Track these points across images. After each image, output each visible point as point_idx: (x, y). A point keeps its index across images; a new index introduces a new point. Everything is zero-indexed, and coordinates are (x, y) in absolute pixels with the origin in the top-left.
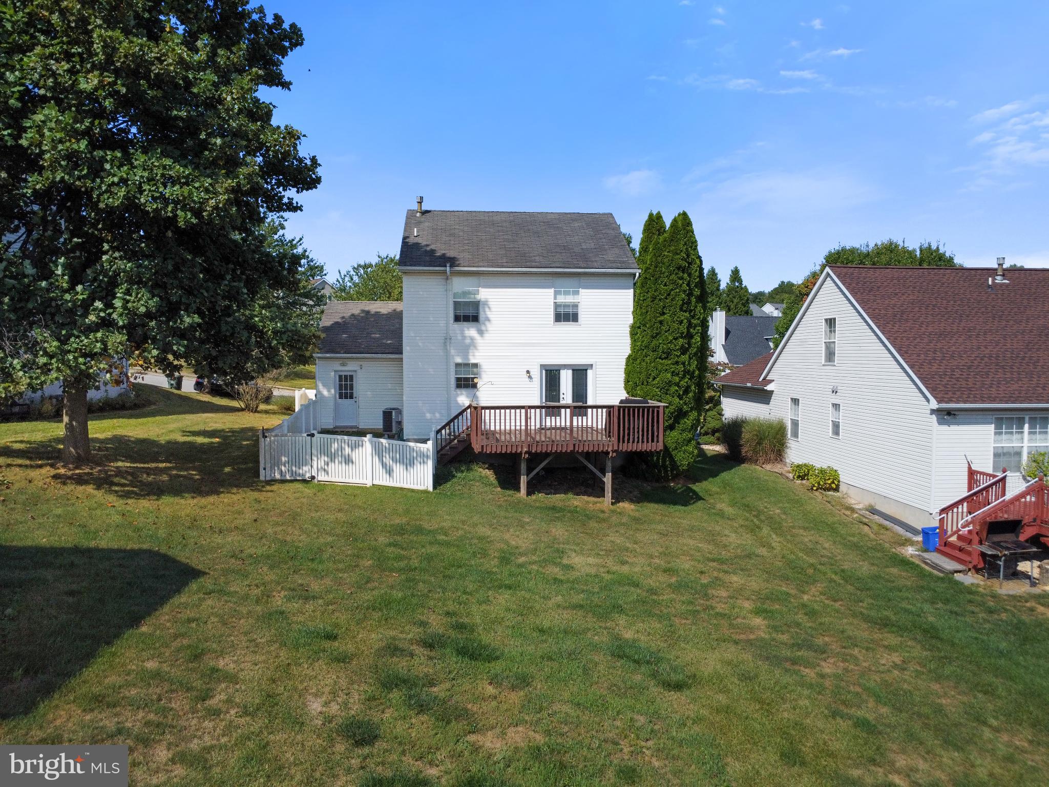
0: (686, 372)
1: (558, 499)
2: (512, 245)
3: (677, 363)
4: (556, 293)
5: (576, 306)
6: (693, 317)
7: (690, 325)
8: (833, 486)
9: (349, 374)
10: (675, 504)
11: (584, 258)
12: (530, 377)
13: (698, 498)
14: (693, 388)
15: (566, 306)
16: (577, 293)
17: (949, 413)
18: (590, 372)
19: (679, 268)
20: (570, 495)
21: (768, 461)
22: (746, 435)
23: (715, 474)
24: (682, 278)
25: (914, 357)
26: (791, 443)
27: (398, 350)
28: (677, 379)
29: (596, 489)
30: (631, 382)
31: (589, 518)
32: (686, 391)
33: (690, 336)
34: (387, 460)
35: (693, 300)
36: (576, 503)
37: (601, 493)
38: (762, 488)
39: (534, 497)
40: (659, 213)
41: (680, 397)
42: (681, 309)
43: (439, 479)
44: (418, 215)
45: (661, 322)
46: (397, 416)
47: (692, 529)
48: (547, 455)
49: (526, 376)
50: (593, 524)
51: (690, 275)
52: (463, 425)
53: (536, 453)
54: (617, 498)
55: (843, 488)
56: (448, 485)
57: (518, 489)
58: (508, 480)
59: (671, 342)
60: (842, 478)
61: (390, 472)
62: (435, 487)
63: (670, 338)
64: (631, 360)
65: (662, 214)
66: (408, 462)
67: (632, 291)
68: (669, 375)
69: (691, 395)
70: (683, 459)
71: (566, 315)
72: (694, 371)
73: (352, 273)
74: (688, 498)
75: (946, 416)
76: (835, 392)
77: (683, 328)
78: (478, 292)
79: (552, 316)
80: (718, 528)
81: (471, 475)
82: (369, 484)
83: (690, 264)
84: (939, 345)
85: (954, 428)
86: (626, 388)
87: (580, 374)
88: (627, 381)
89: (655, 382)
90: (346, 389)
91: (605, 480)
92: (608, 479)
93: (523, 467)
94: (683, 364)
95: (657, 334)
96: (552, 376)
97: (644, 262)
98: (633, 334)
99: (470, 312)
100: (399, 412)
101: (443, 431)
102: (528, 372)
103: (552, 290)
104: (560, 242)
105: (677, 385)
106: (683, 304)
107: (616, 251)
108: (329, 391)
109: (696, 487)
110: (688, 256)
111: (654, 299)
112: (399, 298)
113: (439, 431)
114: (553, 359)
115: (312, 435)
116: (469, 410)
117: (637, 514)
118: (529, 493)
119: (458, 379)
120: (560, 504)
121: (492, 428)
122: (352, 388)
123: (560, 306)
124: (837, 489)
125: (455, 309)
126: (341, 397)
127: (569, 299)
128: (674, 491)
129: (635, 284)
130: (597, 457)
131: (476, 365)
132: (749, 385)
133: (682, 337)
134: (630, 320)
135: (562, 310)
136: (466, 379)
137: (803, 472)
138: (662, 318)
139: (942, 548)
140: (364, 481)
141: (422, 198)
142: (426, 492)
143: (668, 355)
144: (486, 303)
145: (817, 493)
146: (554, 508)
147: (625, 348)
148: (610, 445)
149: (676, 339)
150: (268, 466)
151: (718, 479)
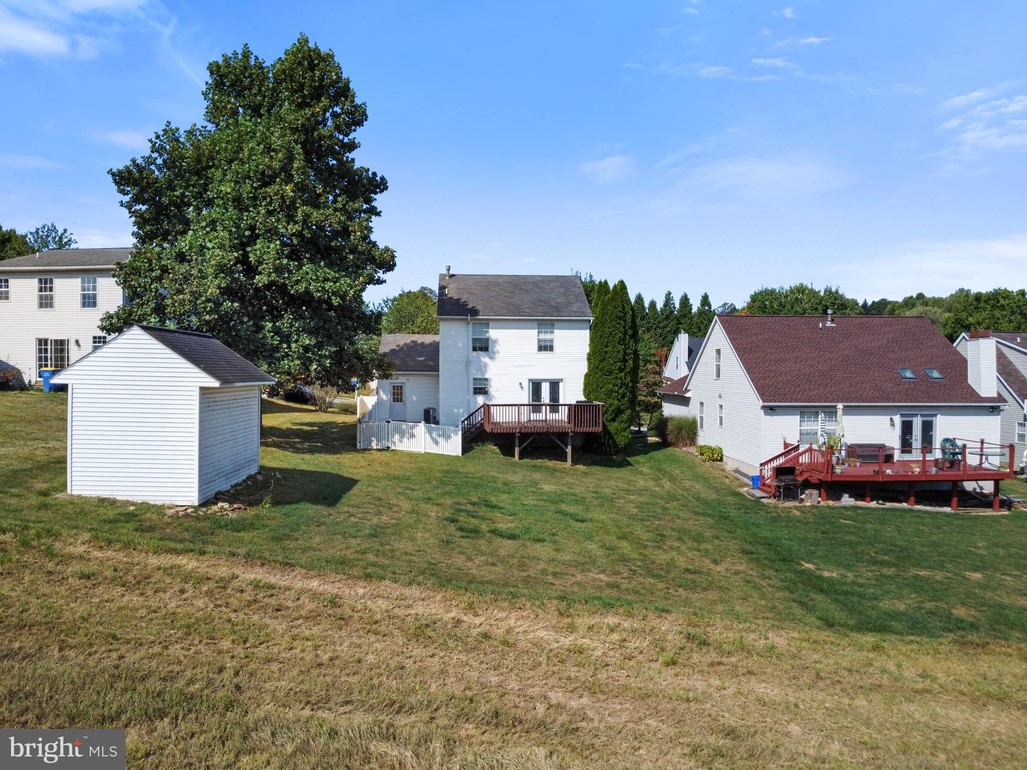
0: (622, 384)
1: (538, 462)
2: (510, 301)
3: (616, 378)
4: (539, 333)
5: (552, 341)
6: (628, 348)
7: (625, 354)
8: (719, 458)
9: (399, 385)
10: (612, 466)
11: (557, 309)
12: (522, 387)
13: (629, 464)
14: (628, 394)
15: (545, 341)
16: (553, 332)
17: (772, 409)
18: (561, 384)
19: (617, 317)
20: (546, 460)
21: (686, 445)
22: (670, 427)
23: (646, 453)
24: (619, 324)
25: (757, 375)
26: (700, 433)
27: (436, 369)
28: (616, 388)
29: (562, 457)
30: (587, 391)
31: (555, 471)
32: (623, 396)
33: (625, 361)
34: (434, 435)
35: (628, 337)
36: (549, 464)
37: (565, 459)
38: (675, 460)
39: (523, 461)
40: (606, 281)
41: (619, 400)
42: (619, 344)
43: (466, 449)
44: (447, 278)
45: (606, 352)
46: (433, 413)
47: (617, 478)
48: (531, 434)
49: (519, 386)
50: (558, 474)
51: (625, 321)
52: (479, 418)
53: (524, 433)
54: (575, 462)
55: (724, 459)
56: (470, 453)
57: (514, 456)
58: (507, 451)
59: (612, 364)
60: (724, 453)
62: (463, 454)
63: (612, 362)
64: (587, 376)
65: (608, 281)
67: (589, 331)
68: (611, 386)
69: (626, 399)
70: (622, 440)
71: (545, 347)
72: (628, 383)
73: (383, 305)
74: (624, 464)
75: (769, 410)
76: (720, 396)
77: (620, 356)
78: (488, 332)
79: (536, 347)
80: (634, 479)
81: (484, 448)
82: (423, 452)
83: (625, 314)
84: (774, 368)
85: (774, 417)
86: (584, 394)
87: (555, 386)
88: (585, 390)
89: (602, 390)
90: (398, 395)
91: (567, 450)
92: (569, 450)
93: (517, 441)
94: (621, 378)
95: (603, 360)
96: (536, 386)
97: (596, 313)
98: (589, 359)
99: (484, 345)
100: (435, 410)
101: (466, 422)
102: (520, 384)
103: (536, 331)
104: (542, 298)
105: (617, 392)
106: (620, 340)
107: (579, 304)
108: (387, 396)
109: (629, 459)
110: (624, 309)
111: (601, 337)
112: (436, 333)
113: (463, 422)
114: (537, 376)
115: (389, 422)
116: (482, 409)
117: (586, 471)
118: (520, 458)
119: (475, 389)
120: (539, 464)
121: (498, 421)
122: (401, 395)
123: (541, 341)
124: (721, 460)
125: (473, 343)
126: (394, 401)
127: (547, 336)
128: (614, 460)
129: (591, 327)
130: (562, 436)
131: (486, 380)
132: (676, 393)
133: (619, 361)
134: (587, 350)
135: (543, 344)
136: (480, 389)
137: (702, 450)
138: (606, 349)
139: (762, 487)
140: (420, 450)
141: (449, 267)
142: (457, 456)
143: (610, 373)
144: (496, 341)
145: (708, 463)
146: (535, 466)
147: (584, 368)
148: (569, 428)
149: (615, 362)
150: (362, 440)
151: (648, 456)
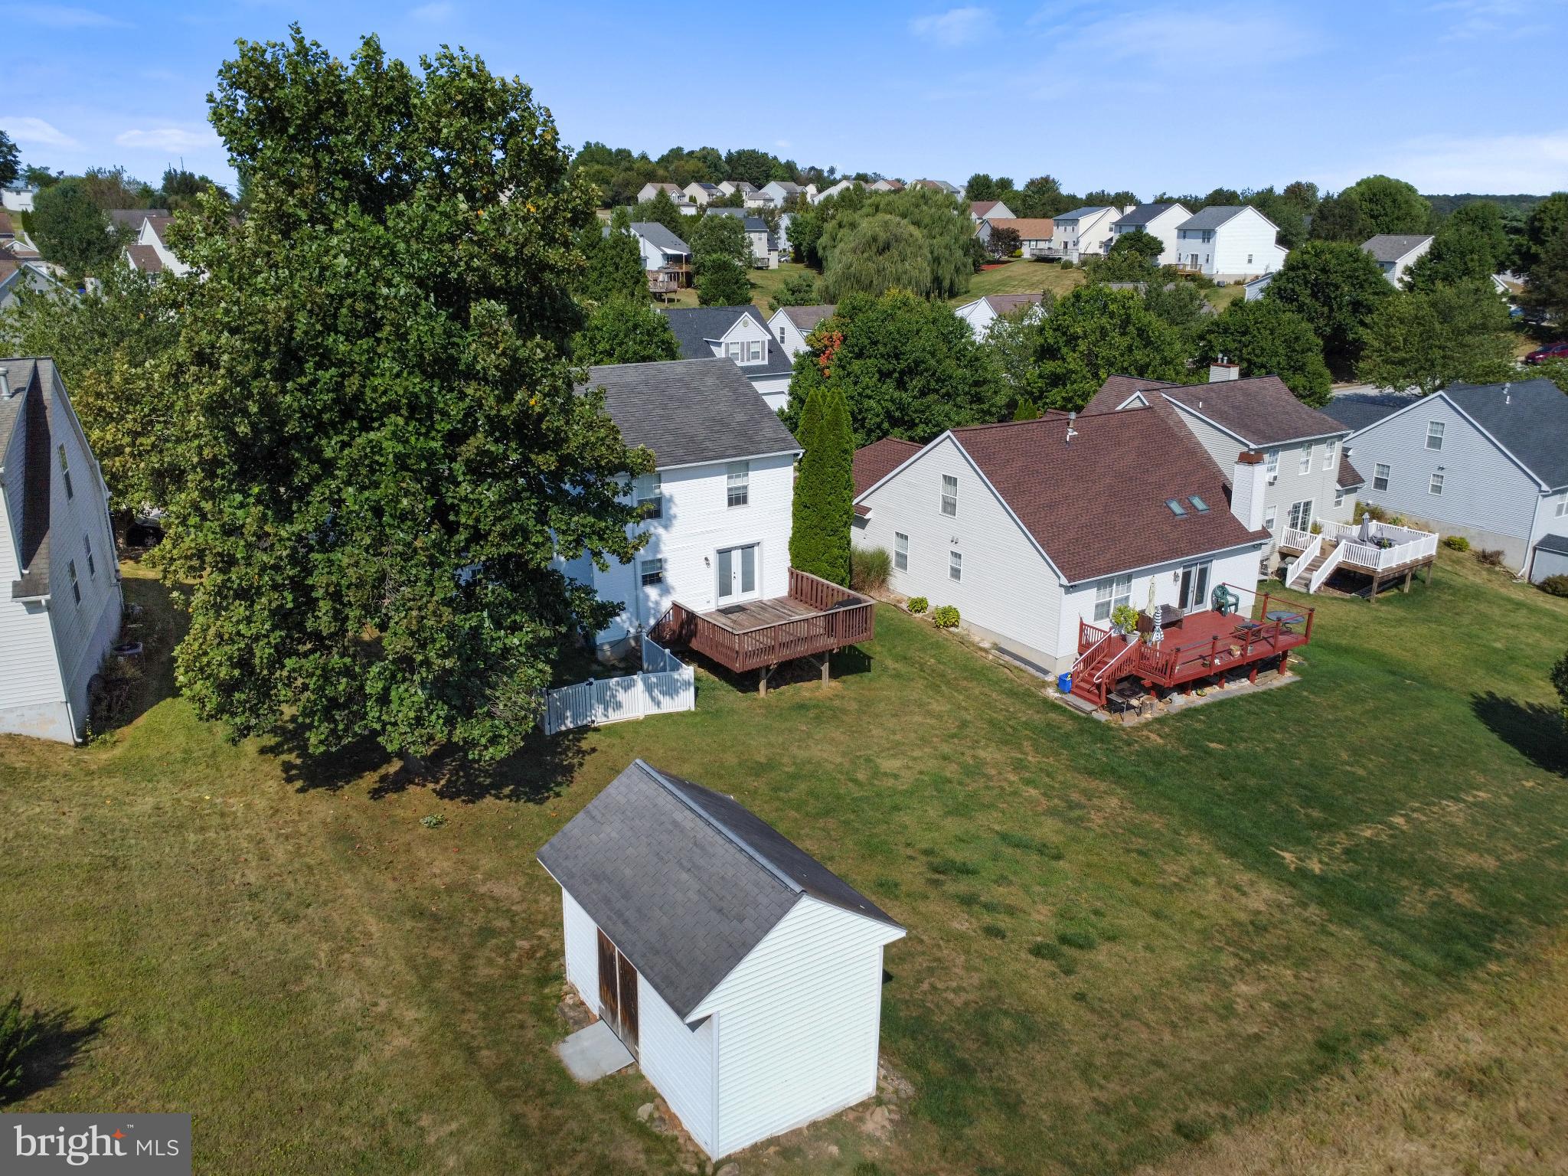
4: (730, 480)
5: (745, 488)
11: (748, 438)
12: (707, 563)
15: (737, 489)
16: (747, 475)
17: (1073, 586)
18: (755, 549)
20: (793, 685)
21: (872, 588)
26: (896, 573)
34: (656, 692)
39: (771, 695)
49: (704, 563)
55: (963, 624)
60: (963, 616)
61: (658, 704)
62: (696, 706)
66: (671, 690)
71: (737, 499)
75: (1071, 588)
76: (955, 541)
78: (660, 489)
79: (725, 502)
82: (642, 716)
85: (1074, 595)
87: (748, 553)
91: (822, 668)
92: (825, 668)
93: (764, 671)
96: (724, 559)
99: (654, 508)
102: (706, 559)
103: (726, 478)
107: (768, 421)
114: (726, 543)
115: (591, 684)
118: (766, 692)
119: (644, 577)
120: (798, 699)
123: (732, 490)
124: (957, 625)
127: (738, 483)
131: (660, 561)
134: (791, 495)
135: (734, 495)
136: (652, 576)
137: (920, 607)
139: (1076, 691)
140: (637, 715)
144: (670, 500)
145: (944, 632)
147: (787, 522)
148: (836, 643)
150: (553, 720)
